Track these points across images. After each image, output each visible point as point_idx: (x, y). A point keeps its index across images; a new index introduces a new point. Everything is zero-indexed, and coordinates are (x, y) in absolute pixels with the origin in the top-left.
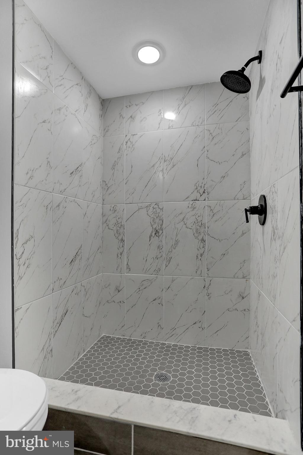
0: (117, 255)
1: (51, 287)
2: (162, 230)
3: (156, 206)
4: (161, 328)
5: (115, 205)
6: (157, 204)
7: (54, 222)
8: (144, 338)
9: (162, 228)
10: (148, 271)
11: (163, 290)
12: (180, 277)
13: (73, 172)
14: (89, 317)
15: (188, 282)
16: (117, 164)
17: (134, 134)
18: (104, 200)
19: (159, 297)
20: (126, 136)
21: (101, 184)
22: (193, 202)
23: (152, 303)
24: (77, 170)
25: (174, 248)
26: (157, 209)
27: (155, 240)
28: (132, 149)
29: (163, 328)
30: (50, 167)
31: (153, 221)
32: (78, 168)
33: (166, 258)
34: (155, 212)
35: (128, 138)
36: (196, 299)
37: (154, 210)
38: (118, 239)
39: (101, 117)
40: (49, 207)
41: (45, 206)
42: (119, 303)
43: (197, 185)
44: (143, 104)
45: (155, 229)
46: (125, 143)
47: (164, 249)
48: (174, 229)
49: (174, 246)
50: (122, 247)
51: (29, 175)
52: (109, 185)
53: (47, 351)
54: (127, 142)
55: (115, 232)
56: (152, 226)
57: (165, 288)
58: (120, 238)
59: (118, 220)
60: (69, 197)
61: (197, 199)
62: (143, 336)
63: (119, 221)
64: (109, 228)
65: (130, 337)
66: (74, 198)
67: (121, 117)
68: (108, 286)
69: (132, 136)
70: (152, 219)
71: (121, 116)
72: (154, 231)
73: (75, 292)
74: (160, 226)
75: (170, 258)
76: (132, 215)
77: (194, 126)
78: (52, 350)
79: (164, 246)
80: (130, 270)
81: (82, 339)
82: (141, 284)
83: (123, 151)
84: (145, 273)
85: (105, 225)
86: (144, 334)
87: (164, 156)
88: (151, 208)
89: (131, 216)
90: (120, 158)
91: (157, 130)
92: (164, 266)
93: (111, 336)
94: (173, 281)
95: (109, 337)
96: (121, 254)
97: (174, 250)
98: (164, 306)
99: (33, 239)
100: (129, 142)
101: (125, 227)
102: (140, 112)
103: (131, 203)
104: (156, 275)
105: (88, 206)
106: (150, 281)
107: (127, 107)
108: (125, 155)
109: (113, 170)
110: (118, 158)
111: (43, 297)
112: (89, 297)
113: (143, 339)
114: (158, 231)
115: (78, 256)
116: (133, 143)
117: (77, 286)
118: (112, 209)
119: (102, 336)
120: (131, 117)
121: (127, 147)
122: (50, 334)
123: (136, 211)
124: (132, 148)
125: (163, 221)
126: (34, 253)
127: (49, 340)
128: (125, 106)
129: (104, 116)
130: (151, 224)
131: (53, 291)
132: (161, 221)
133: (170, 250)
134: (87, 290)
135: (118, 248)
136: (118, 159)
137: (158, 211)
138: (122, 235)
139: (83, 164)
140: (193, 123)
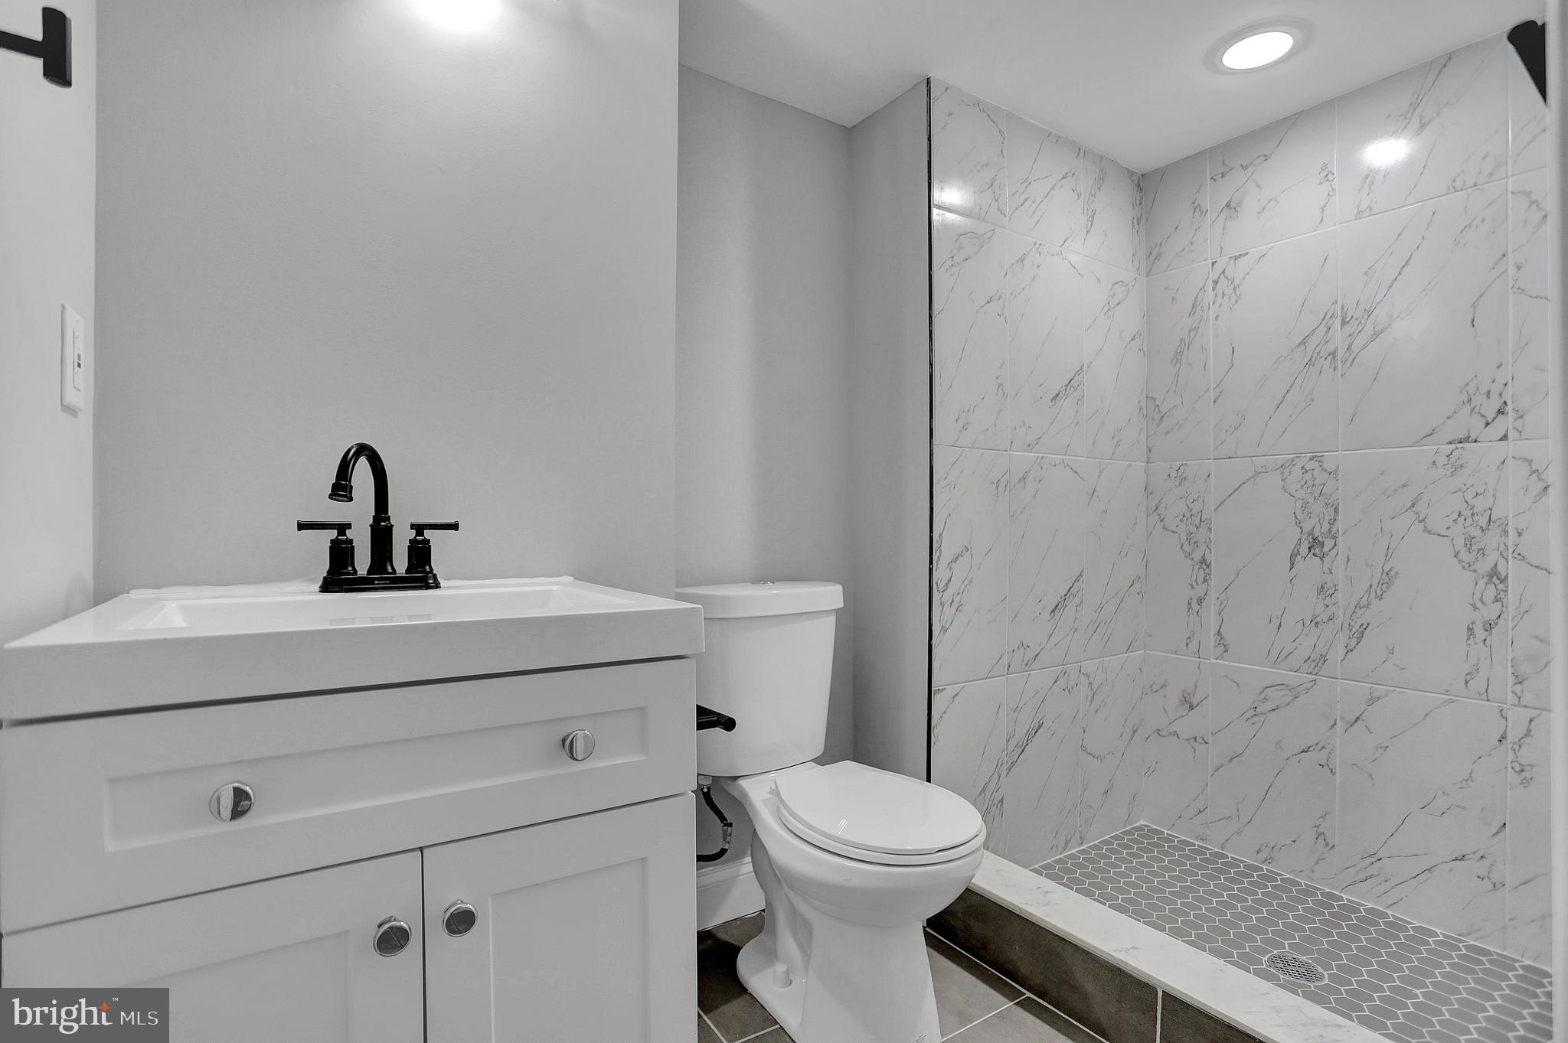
0: (1189, 604)
1: (1005, 660)
2: (1335, 538)
3: (1314, 464)
4: (1327, 844)
5: (1184, 462)
6: (1316, 456)
7: (1013, 516)
8: (1268, 860)
9: (1334, 530)
10: (1284, 659)
11: (1335, 724)
12: (1399, 693)
13: (1058, 394)
14: (1100, 758)
15: (1431, 711)
16: (1188, 348)
17: (1237, 254)
18: (1150, 451)
19: (1320, 745)
20: (1213, 264)
21: (1141, 408)
22: (1453, 446)
23: (1297, 758)
24: (1069, 387)
25: (1379, 594)
26: (1316, 473)
27: (1310, 566)
28: (1234, 299)
29: (1333, 846)
30: (1004, 395)
31: (1304, 507)
32: (1072, 382)
33: (1346, 626)
34: (1310, 483)
35: (1218, 268)
36: (1467, 776)
37: (1308, 476)
38: (1192, 559)
39: (1138, 224)
40: (1003, 483)
41: (992, 483)
42: (1191, 742)
43: (1471, 389)
44: (1266, 157)
45: (1311, 533)
46: (1211, 285)
47: (1338, 595)
48: (1377, 534)
49: (1379, 589)
50: (1204, 582)
51: (961, 422)
52: (1164, 409)
53: (992, 798)
54: (1216, 282)
55: (1184, 538)
56: (1299, 523)
57: (1342, 718)
58: (1197, 556)
59: (1191, 505)
60: (1048, 456)
61: (1469, 438)
62: (1262, 856)
63: (1196, 507)
64: (1164, 528)
65: (1223, 848)
66: (1062, 457)
67: (1198, 213)
68: (1161, 687)
69: (1232, 261)
70: (1300, 503)
71: (1196, 207)
72: (1307, 539)
73: (1062, 682)
74: (1326, 526)
75: (1363, 628)
76: (1236, 490)
77: (1456, 191)
78: (1001, 801)
79: (1340, 587)
80: (1227, 651)
81: (1078, 808)
82: (1263, 695)
83: (1206, 308)
84: (1275, 663)
85: (1155, 517)
86: (1268, 850)
87: (1342, 307)
88: (1297, 470)
89: (1232, 493)
90: (1196, 329)
91: (1315, 231)
92: (1341, 652)
93: (1166, 831)
94: (1372, 700)
95: (1157, 832)
96: (1200, 602)
97: (1375, 602)
98: (1338, 778)
99: (968, 555)
100: (1223, 281)
101: (1212, 526)
102: (1258, 186)
103: (1230, 458)
104: (1310, 673)
105: (1101, 472)
106: (1290, 690)
107: (1215, 180)
108: (1211, 317)
109: (1175, 364)
110: (1191, 330)
111: (986, 678)
112: (1100, 707)
113: (1263, 863)
114: (1320, 538)
115: (1071, 598)
116: (1236, 283)
117: (1068, 671)
118: (1173, 474)
119: (1138, 824)
120: (1228, 205)
121: (1216, 295)
122: (999, 765)
123: (1248, 480)
124: (1234, 295)
125: (1336, 511)
126: (971, 582)
127: (996, 777)
128: (1208, 178)
129: (1147, 219)
130: (1296, 518)
131: (1008, 669)
132: (1331, 511)
133: (1364, 602)
134: (1095, 687)
135: (1191, 585)
136: (1189, 333)
137: (1321, 477)
138: (1203, 547)
139: (1085, 369)
140: (1454, 181)
